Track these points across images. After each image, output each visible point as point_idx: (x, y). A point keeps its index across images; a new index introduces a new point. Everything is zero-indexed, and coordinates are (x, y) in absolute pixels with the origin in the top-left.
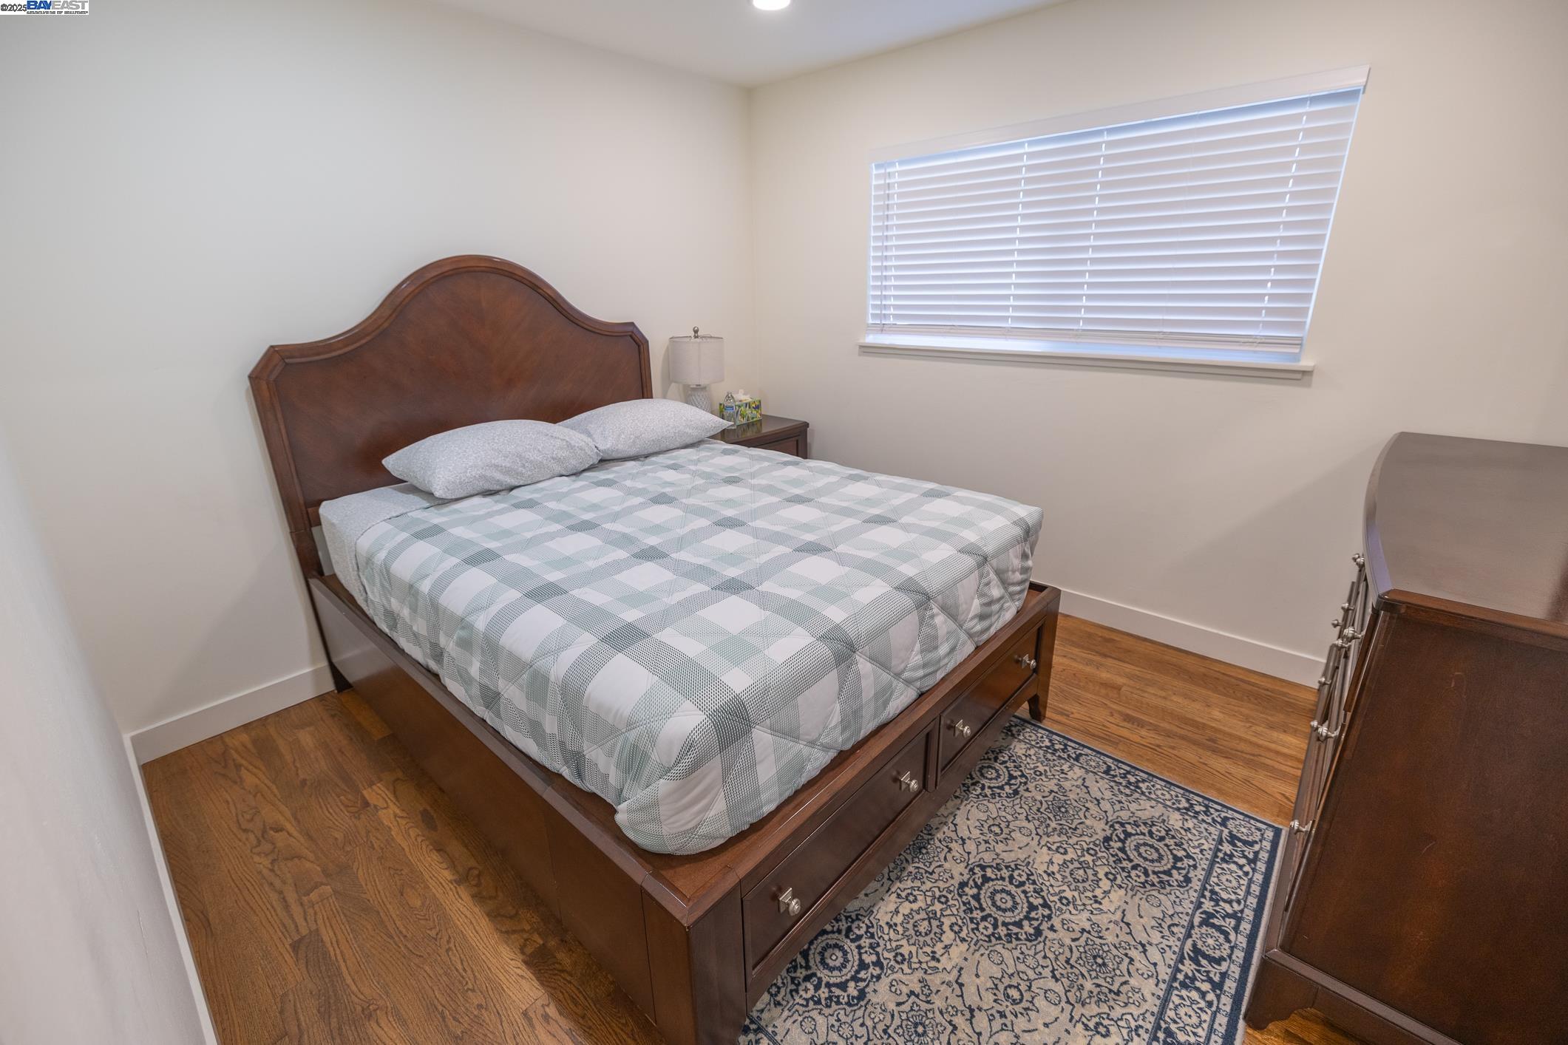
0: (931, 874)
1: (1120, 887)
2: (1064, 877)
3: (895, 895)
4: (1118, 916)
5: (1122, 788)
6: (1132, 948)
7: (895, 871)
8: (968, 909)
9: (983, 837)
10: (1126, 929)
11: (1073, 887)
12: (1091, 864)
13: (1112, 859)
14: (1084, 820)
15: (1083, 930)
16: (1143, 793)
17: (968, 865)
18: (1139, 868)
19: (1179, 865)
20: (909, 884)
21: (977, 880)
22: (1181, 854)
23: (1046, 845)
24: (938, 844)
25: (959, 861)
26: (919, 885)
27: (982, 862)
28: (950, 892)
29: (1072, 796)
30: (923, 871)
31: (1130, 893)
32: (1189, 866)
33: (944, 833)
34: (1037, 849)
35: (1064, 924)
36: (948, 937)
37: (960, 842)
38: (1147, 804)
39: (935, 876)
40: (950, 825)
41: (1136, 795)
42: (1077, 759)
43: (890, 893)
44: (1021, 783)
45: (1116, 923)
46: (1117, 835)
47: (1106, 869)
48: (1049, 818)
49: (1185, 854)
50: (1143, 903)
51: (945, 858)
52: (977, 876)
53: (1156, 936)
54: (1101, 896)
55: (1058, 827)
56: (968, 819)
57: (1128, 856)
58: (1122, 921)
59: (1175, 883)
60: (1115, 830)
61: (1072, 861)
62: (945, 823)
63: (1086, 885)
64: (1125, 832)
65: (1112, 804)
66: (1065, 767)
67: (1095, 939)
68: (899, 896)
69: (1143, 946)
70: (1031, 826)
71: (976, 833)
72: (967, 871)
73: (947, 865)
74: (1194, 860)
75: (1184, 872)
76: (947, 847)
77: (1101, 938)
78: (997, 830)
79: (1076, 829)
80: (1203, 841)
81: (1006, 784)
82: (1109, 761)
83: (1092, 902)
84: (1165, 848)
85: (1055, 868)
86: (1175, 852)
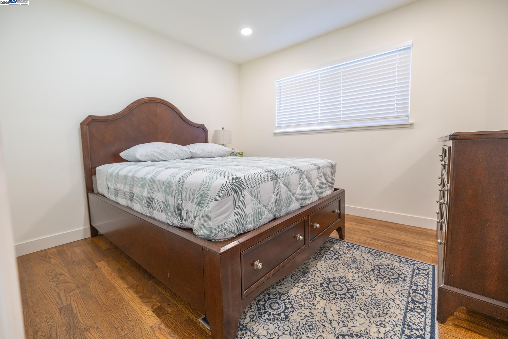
0: (310, 281)
1: (380, 283)
2: (359, 281)
3: (297, 287)
4: (382, 291)
5: (375, 256)
6: (389, 300)
7: (296, 280)
8: (325, 290)
9: (327, 270)
10: (385, 294)
11: (363, 283)
12: (369, 277)
13: (376, 275)
14: (363, 265)
15: (369, 296)
16: (383, 257)
17: (323, 278)
18: (386, 277)
19: (401, 276)
20: (302, 284)
21: (327, 282)
22: (400, 273)
23: (351, 272)
24: (311, 272)
25: (319, 277)
26: (306, 284)
27: (328, 277)
28: (318, 286)
29: (358, 259)
30: (307, 280)
31: (385, 285)
32: (404, 276)
33: (313, 269)
34: (348, 273)
35: (361, 294)
36: (318, 299)
37: (319, 272)
38: (385, 260)
39: (311, 281)
40: (315, 267)
41: (381, 258)
42: (358, 249)
43: (295, 286)
44: (339, 256)
45: (381, 293)
46: (376, 269)
47: (374, 278)
48: (351, 265)
49: (402, 273)
50: (390, 287)
51: (314, 276)
52: (327, 281)
53: (397, 297)
54: (374, 286)
55: (355, 267)
56: (321, 265)
57: (381, 274)
58: (383, 292)
59: (401, 281)
60: (375, 267)
61: (361, 276)
62: (313, 267)
63: (368, 282)
64: (379, 268)
65: (373, 260)
66: (354, 251)
67: (374, 298)
68: (298, 287)
69: (393, 299)
70: (344, 267)
71: (325, 269)
72: (323, 279)
73: (315, 278)
74: (406, 275)
75: (403, 278)
76: (315, 273)
77: (376, 297)
78: (332, 268)
79: (361, 267)
80: (408, 269)
81: (334, 256)
82: (369, 249)
83: (371, 287)
84: (395, 272)
85: (356, 278)
86: (398, 273)
